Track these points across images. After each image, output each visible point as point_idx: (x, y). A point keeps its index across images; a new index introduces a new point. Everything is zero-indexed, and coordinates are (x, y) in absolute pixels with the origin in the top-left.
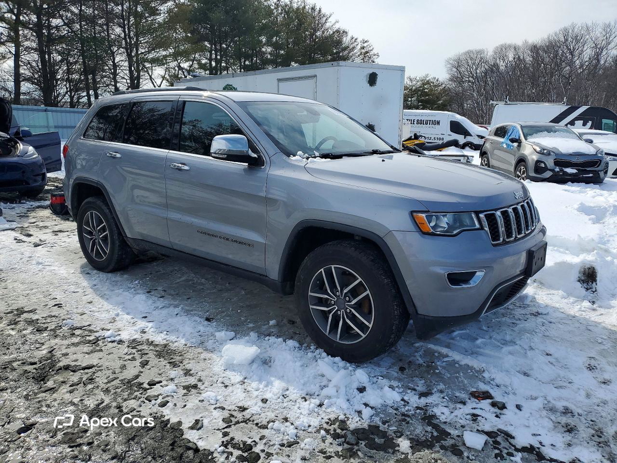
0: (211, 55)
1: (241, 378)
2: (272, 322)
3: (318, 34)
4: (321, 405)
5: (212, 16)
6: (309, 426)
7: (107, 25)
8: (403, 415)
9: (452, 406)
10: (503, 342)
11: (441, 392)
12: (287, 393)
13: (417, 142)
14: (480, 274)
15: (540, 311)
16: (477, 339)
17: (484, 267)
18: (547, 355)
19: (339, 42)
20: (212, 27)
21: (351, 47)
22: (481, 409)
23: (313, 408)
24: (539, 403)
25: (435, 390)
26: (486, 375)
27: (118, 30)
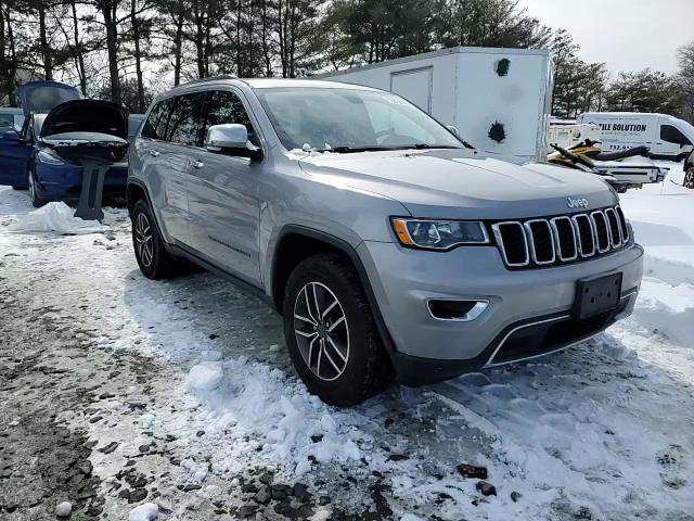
0: (371, 57)
1: (195, 404)
2: (273, 348)
3: (501, 25)
4: (260, 449)
5: (373, 12)
6: (227, 471)
7: (264, 30)
8: (350, 478)
9: (421, 477)
10: (551, 406)
11: (422, 457)
12: (232, 429)
13: (589, 149)
14: (481, 306)
15: (633, 372)
16: (515, 397)
17: (488, 297)
18: (607, 432)
19: (528, 34)
20: (374, 25)
21: (542, 39)
22: (459, 489)
23: (249, 450)
24: (549, 496)
25: (415, 454)
26: (496, 446)
27: (275, 35)
